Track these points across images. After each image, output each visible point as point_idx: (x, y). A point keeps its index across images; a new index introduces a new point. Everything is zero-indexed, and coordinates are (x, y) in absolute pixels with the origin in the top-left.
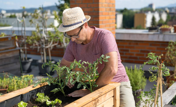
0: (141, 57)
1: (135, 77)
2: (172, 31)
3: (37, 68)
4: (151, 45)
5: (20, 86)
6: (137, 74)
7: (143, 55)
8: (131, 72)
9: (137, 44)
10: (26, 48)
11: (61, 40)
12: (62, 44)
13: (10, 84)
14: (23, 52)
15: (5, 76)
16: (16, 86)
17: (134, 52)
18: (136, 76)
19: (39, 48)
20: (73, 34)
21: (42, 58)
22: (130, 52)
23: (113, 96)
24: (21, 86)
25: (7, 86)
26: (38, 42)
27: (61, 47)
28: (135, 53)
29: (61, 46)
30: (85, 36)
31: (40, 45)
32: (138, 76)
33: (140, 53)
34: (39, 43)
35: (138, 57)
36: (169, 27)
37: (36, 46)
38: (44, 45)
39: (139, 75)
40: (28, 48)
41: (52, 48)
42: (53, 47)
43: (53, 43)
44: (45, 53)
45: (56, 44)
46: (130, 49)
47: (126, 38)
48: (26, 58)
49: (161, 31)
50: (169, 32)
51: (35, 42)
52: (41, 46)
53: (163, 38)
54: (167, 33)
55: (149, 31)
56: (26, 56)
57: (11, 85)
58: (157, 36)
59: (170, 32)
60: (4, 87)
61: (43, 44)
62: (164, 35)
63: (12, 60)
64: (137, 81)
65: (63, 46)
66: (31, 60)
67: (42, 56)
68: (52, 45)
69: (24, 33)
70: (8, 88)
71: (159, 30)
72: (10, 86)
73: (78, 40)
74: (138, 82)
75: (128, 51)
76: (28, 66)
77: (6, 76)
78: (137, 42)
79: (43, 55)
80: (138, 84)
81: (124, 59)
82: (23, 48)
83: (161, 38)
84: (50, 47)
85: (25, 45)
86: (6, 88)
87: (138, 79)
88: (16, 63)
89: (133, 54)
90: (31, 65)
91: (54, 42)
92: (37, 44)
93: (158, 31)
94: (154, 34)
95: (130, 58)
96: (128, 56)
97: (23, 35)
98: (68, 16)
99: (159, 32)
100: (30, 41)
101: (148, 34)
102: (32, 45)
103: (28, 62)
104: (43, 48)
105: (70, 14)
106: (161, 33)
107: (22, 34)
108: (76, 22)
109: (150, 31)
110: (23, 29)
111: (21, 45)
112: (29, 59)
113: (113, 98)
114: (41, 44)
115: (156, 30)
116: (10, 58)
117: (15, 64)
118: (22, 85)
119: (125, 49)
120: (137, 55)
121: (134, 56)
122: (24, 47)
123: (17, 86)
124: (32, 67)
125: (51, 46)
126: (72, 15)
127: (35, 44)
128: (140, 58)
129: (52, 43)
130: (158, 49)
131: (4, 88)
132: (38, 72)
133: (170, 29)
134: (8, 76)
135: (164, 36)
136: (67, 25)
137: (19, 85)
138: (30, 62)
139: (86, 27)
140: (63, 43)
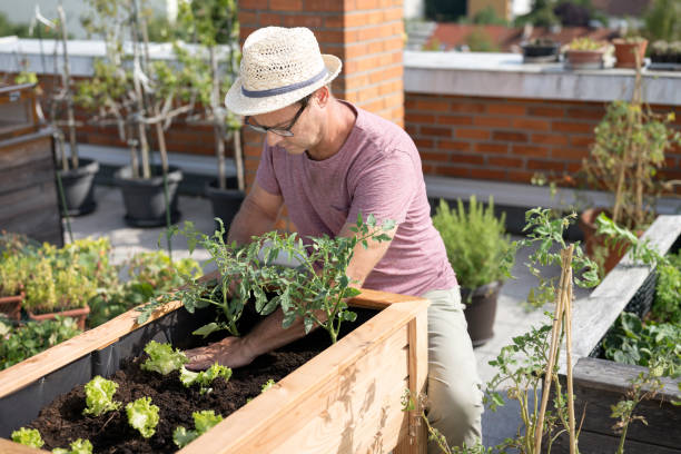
0: (494, 155)
1: (473, 239)
2: (610, 60)
3: (116, 196)
4: (532, 112)
5: (67, 288)
6: (482, 230)
7: (504, 149)
8: (459, 220)
9: (481, 109)
10: (71, 122)
11: (204, 97)
12: (208, 112)
13: (30, 282)
14: (62, 137)
15: (8, 245)
16: (52, 288)
17: (471, 137)
18: (479, 237)
19: (121, 123)
20: (273, 124)
21: (136, 162)
22: (455, 138)
23: (407, 347)
24: (72, 285)
25: (19, 285)
26: (118, 100)
27: (203, 123)
28: (473, 142)
29: (204, 117)
30: (318, 131)
31: (123, 112)
32: (485, 236)
33: (490, 141)
34: (120, 106)
35: (486, 155)
36: (597, 47)
37: (111, 117)
38: (142, 112)
39: (488, 231)
40: (80, 124)
41: (168, 123)
42: (173, 118)
43: (174, 106)
44: (144, 140)
45: (184, 109)
46: (455, 128)
47: (441, 87)
48: (75, 162)
49: (567, 60)
50: (597, 65)
51: (109, 101)
52: (129, 117)
53: (577, 88)
54: (590, 68)
55: (525, 62)
56: (74, 152)
57: (36, 286)
58: (555, 77)
59: (602, 68)
60: (10, 290)
61: (135, 108)
62: (580, 75)
63: (27, 177)
64: (483, 254)
65: (211, 118)
66: (93, 168)
67: (134, 152)
68: (169, 112)
69: (65, 68)
70: (23, 293)
71: (561, 58)
72: (33, 289)
73: (290, 144)
74: (487, 257)
75: (448, 133)
76: (82, 189)
77: (14, 246)
78: (481, 102)
79: (139, 147)
80: (486, 264)
81: (434, 164)
82: (61, 123)
83: (567, 89)
84: (163, 122)
85: (71, 113)
86: (18, 293)
87: (486, 248)
88: (41, 185)
89: (466, 145)
90: (94, 183)
91: (179, 103)
92: (114, 108)
93: (557, 61)
94: (543, 74)
95: (457, 158)
96: (450, 152)
97: (61, 71)
98: (261, 58)
99: (560, 66)
100: (89, 99)
101: (521, 74)
102: (97, 112)
103: (81, 177)
104: (135, 125)
105: (268, 52)
106: (569, 69)
107: (56, 69)
108: (286, 82)
109: (531, 59)
110: (60, 50)
111: (53, 113)
112: (85, 162)
113: (405, 353)
114: (129, 109)
115: (552, 58)
116: (19, 167)
117: (36, 191)
118: (75, 283)
119: (436, 125)
120: (482, 147)
121: (472, 151)
122: (66, 118)
123: (57, 289)
124: (98, 190)
125: (165, 115)
126: (275, 59)
127: (107, 108)
128: (492, 161)
129: (168, 103)
130: (556, 126)
131: (9, 295)
132: (122, 211)
133: (601, 55)
134: (19, 245)
135: (578, 82)
136: (253, 89)
137: (63, 282)
138: (88, 174)
139: (321, 100)
140: (211, 108)
